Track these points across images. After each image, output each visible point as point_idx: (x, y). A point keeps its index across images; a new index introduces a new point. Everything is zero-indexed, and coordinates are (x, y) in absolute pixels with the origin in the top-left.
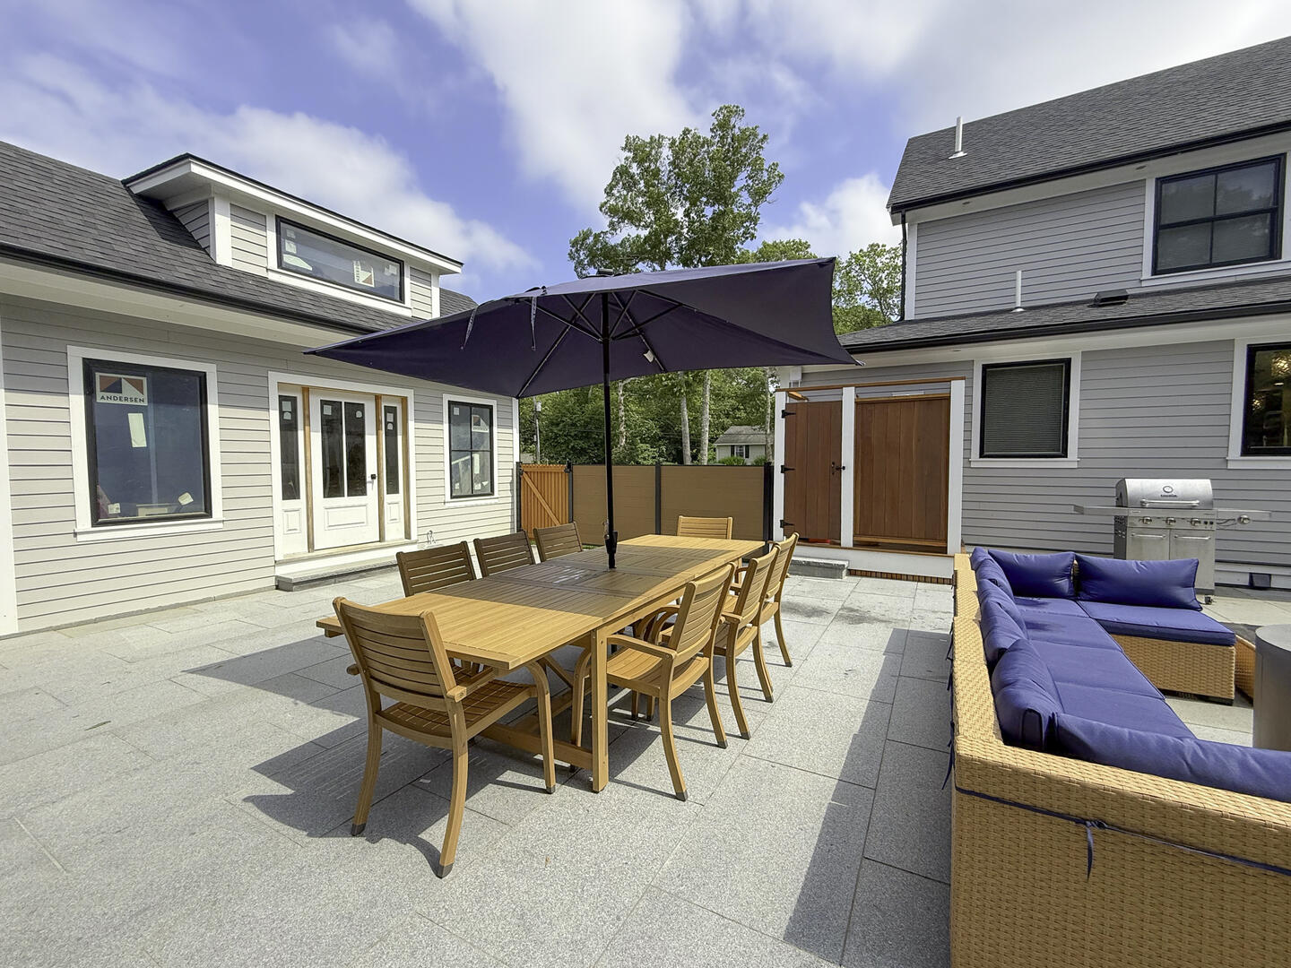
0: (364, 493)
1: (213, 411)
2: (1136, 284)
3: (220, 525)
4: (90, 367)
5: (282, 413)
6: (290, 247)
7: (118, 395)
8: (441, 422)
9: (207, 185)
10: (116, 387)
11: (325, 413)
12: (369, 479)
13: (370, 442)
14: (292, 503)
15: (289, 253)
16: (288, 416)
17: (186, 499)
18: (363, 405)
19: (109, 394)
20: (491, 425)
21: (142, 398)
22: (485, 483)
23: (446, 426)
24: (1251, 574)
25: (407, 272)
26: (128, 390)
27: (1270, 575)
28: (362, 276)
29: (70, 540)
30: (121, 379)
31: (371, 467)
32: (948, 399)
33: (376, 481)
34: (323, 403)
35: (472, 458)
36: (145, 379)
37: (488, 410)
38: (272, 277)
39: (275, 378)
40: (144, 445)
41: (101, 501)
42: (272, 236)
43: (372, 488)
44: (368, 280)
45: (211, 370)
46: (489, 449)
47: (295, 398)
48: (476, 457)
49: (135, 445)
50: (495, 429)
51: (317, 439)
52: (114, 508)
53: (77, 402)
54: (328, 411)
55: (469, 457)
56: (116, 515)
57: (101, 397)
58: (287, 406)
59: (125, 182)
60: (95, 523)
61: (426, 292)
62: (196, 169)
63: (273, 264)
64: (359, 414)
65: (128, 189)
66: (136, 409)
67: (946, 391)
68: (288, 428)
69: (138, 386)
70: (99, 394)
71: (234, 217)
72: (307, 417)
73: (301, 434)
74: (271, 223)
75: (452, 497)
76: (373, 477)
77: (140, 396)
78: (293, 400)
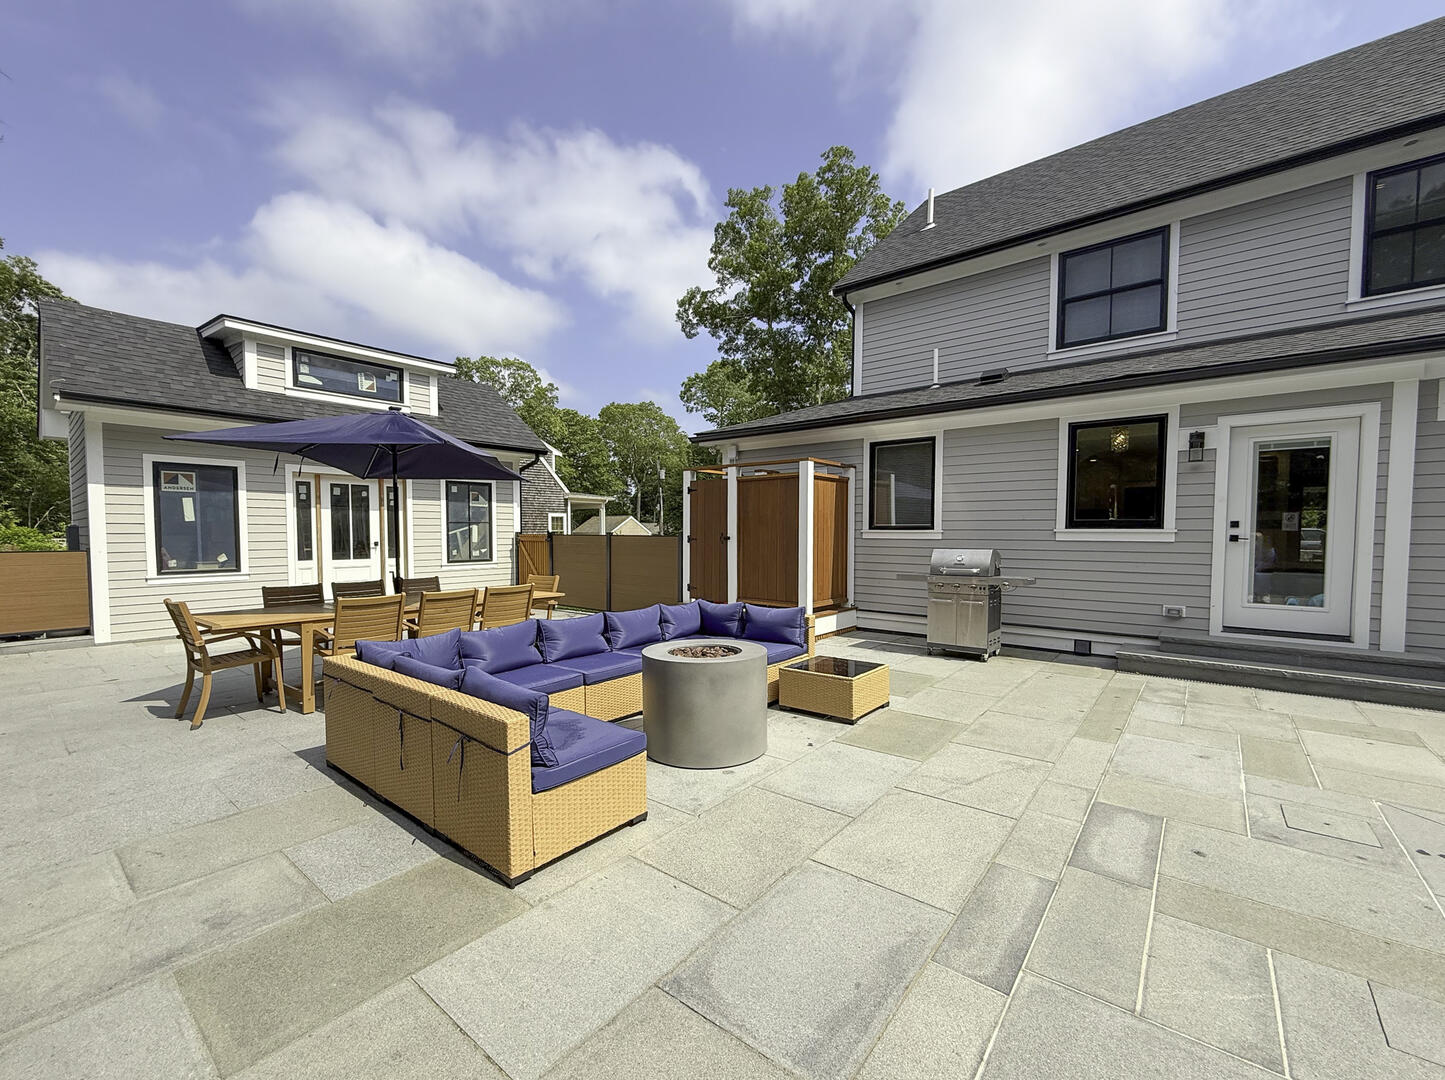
0: (368, 556)
1: (242, 495)
2: (1041, 358)
3: (247, 578)
4: (157, 467)
5: (298, 494)
6: (304, 369)
7: (176, 486)
8: (439, 499)
9: (239, 332)
10: (174, 480)
11: (335, 493)
12: (372, 545)
13: (374, 516)
14: (305, 563)
15: (302, 374)
16: (303, 497)
17: (223, 558)
18: (368, 486)
19: (171, 485)
20: (490, 500)
21: (192, 487)
22: (483, 551)
23: (443, 502)
24: (1076, 640)
25: (406, 377)
26: (183, 482)
27: (1090, 642)
28: (365, 384)
29: (143, 583)
30: (177, 475)
31: (374, 536)
32: (797, 478)
33: (379, 547)
34: (332, 486)
35: (470, 530)
36: (194, 474)
37: (487, 487)
38: (288, 393)
39: (291, 469)
40: (193, 519)
41: (164, 558)
42: (289, 363)
43: (375, 553)
44: (371, 387)
45: (241, 466)
46: (488, 521)
47: (309, 483)
48: (475, 528)
49: (187, 520)
50: (494, 504)
51: (327, 515)
52: (172, 563)
53: (148, 491)
54: (337, 491)
55: (467, 528)
56: (174, 568)
57: (165, 487)
58: (303, 489)
59: (198, 329)
60: (159, 572)
61: (426, 392)
62: (229, 324)
63: (290, 383)
64: (364, 494)
65: (200, 335)
66: (187, 495)
67: (796, 471)
68: (303, 506)
69: (189, 478)
70: (163, 485)
71: (259, 353)
72: (318, 498)
73: (313, 510)
74: (288, 353)
75: (449, 562)
76: (376, 544)
77: (191, 485)
78: (308, 485)
